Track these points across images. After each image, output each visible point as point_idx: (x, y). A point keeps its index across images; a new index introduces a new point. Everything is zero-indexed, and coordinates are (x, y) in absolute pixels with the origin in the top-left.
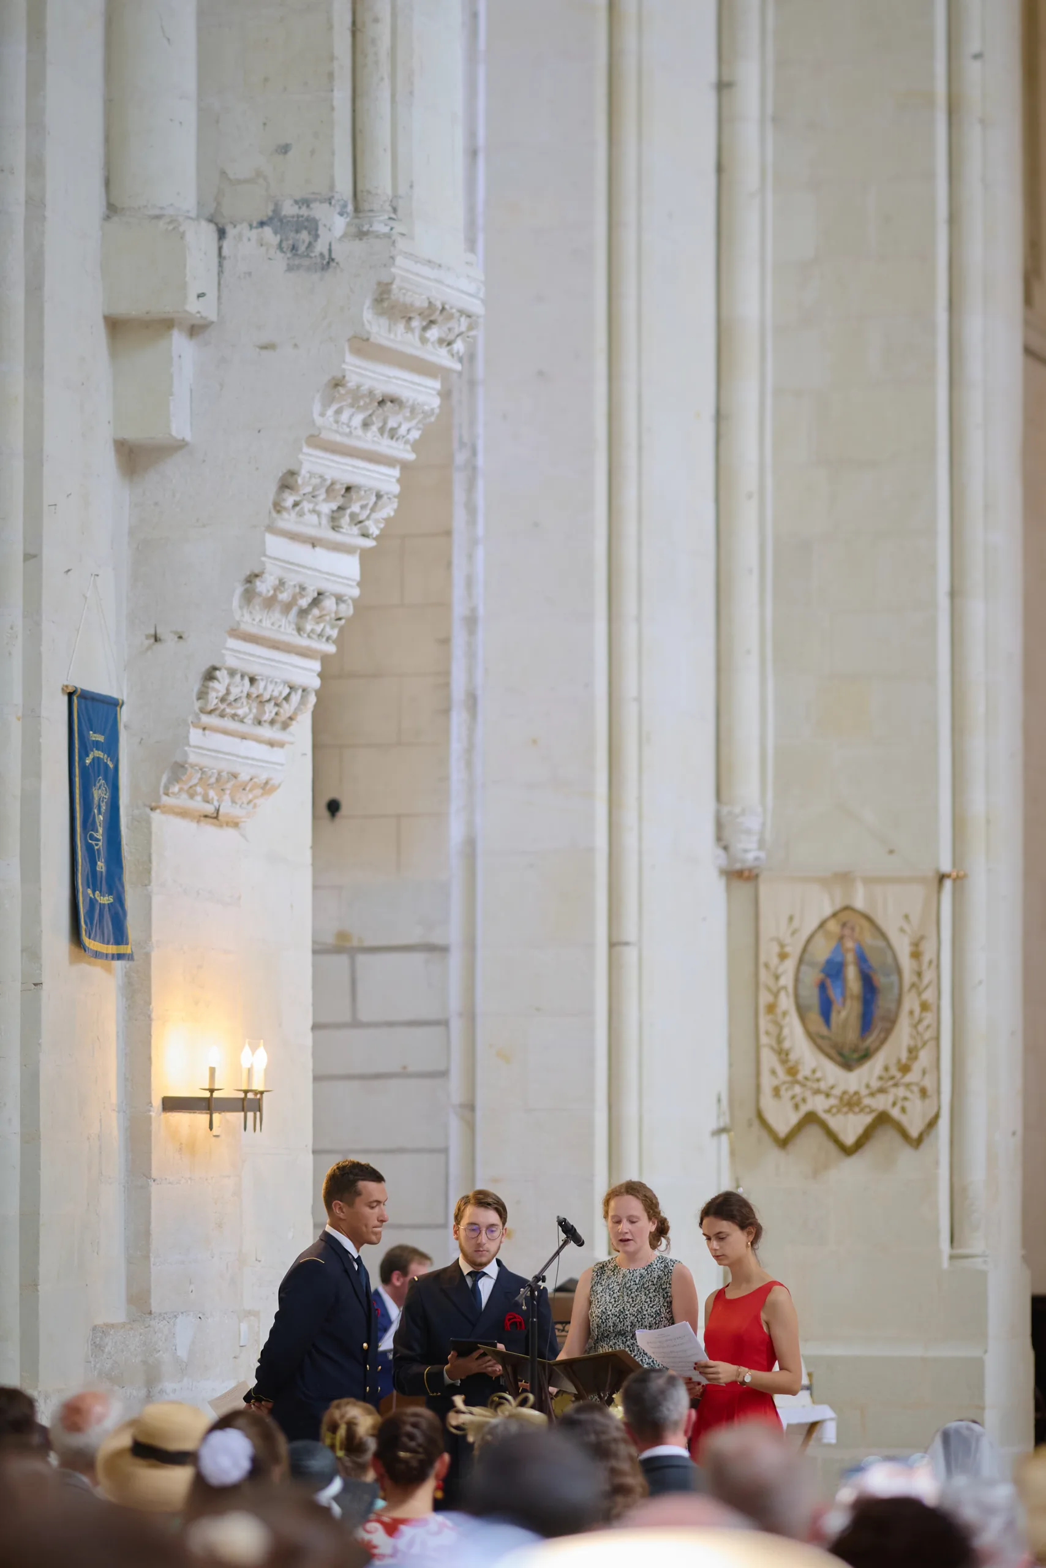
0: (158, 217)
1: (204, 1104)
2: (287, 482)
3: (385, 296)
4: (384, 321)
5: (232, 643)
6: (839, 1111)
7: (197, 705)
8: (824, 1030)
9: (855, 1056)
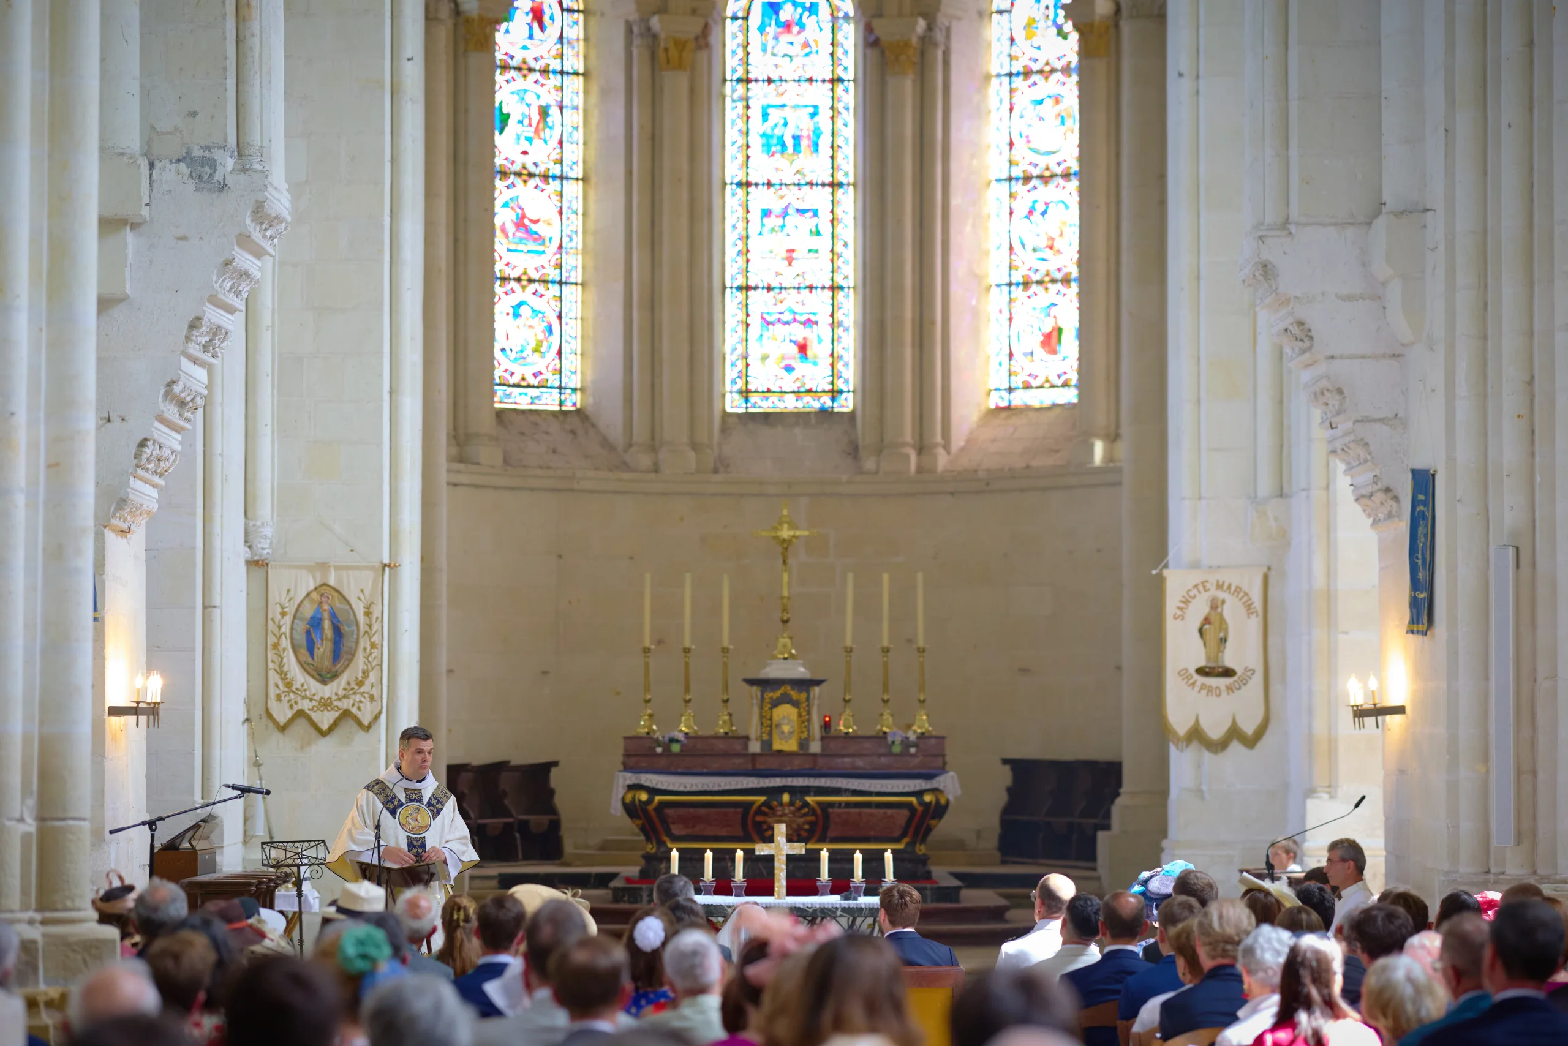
0: (122, 154)
1: (133, 711)
2: (194, 324)
3: (260, 210)
4: (253, 225)
5: (157, 424)
6: (318, 709)
7: (135, 462)
8: (310, 660)
9: (329, 676)
